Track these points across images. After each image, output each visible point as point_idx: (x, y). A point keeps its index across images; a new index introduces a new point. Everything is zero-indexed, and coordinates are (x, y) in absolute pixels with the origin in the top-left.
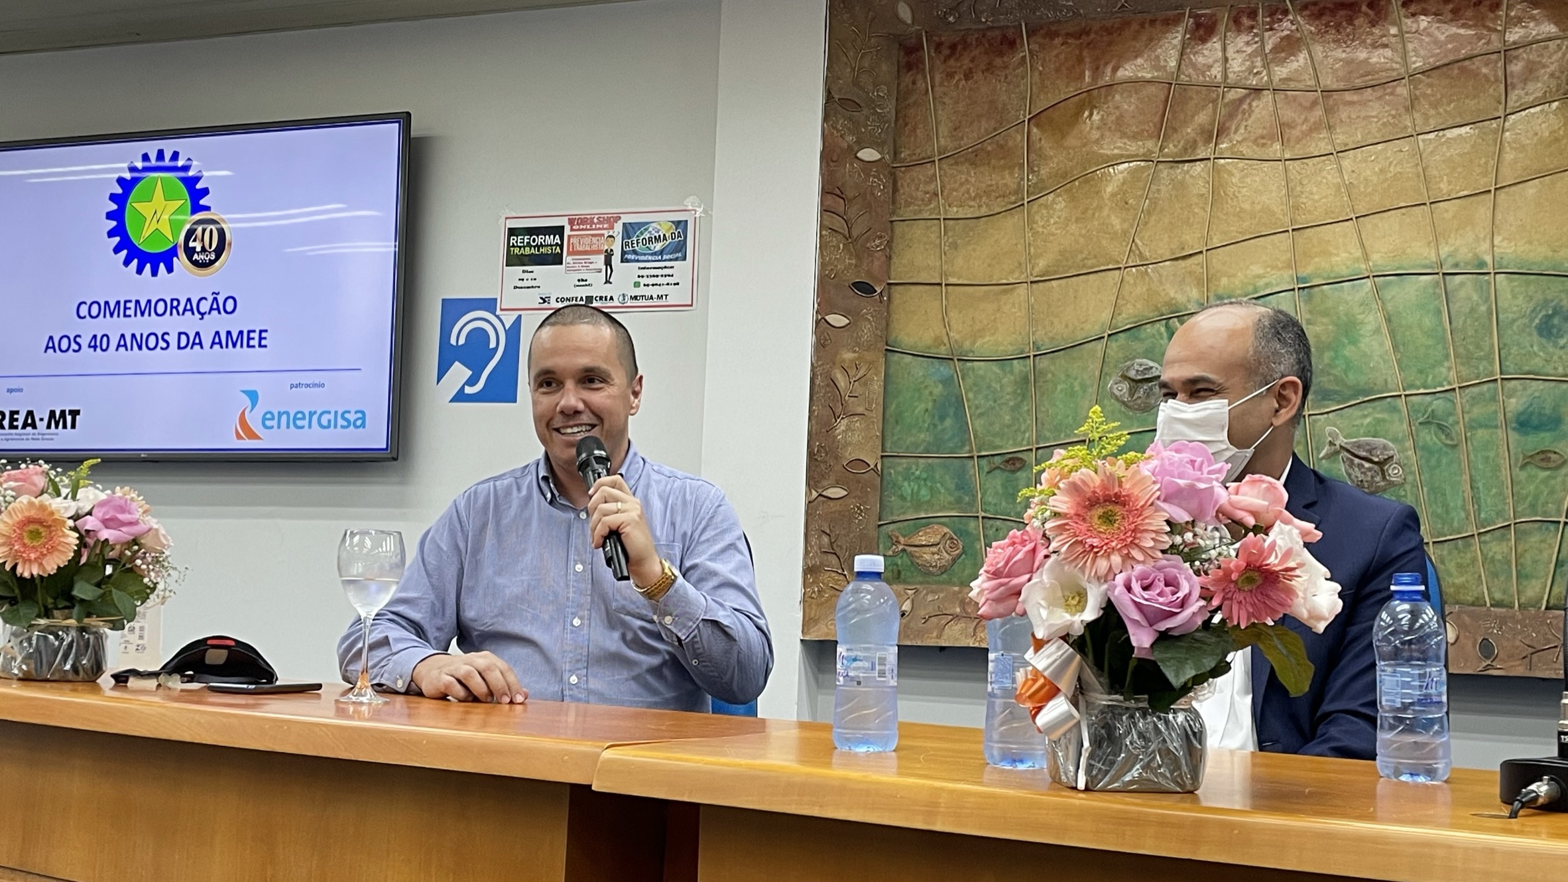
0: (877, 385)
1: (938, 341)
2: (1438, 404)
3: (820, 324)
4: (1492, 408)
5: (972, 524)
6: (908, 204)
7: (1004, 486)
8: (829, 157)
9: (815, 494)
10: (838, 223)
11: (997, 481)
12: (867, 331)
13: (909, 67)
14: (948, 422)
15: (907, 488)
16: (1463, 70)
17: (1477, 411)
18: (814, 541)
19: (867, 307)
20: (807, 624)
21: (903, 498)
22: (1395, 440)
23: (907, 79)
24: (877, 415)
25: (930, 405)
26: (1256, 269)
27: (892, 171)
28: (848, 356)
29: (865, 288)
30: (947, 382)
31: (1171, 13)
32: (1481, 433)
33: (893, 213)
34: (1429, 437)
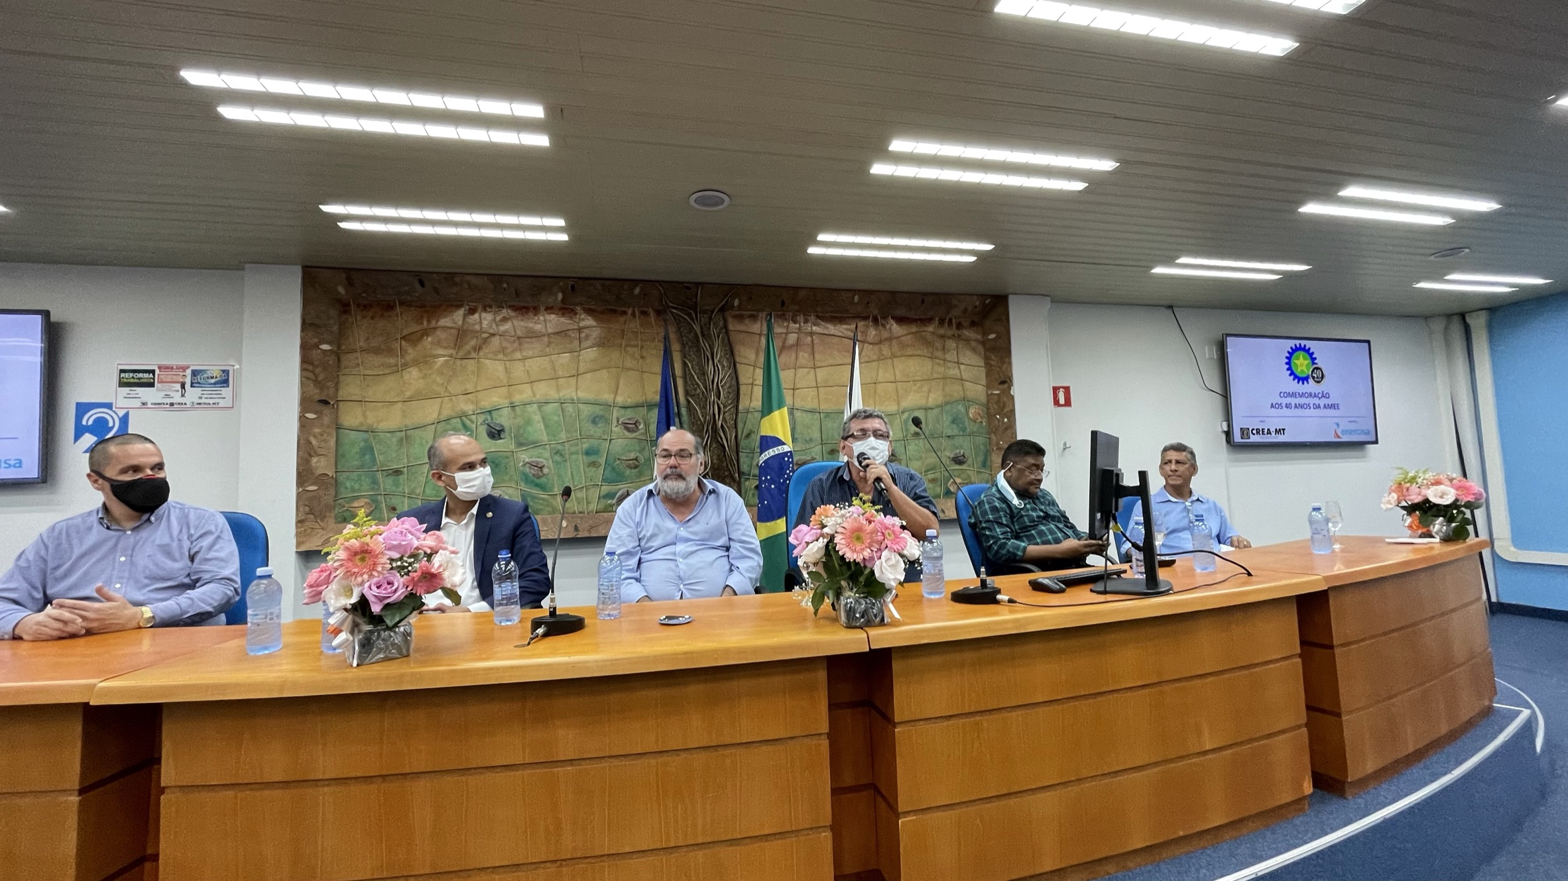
0: (332, 442)
1: (361, 424)
2: (560, 447)
3: (302, 418)
4: (577, 448)
5: (379, 497)
6: (345, 368)
7: (393, 481)
8: (305, 347)
9: (301, 490)
10: (311, 375)
11: (390, 480)
12: (326, 420)
13: (345, 312)
14: (367, 457)
15: (348, 484)
16: (566, 334)
17: (573, 449)
18: (301, 509)
19: (326, 410)
20: (299, 544)
21: (346, 488)
22: (546, 459)
23: (344, 317)
24: (332, 455)
25: (358, 450)
26: (495, 399)
27: (337, 354)
28: (317, 430)
29: (325, 402)
30: (366, 441)
31: (459, 303)
32: (574, 456)
33: (338, 371)
34: (557, 458)
